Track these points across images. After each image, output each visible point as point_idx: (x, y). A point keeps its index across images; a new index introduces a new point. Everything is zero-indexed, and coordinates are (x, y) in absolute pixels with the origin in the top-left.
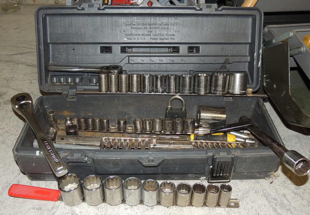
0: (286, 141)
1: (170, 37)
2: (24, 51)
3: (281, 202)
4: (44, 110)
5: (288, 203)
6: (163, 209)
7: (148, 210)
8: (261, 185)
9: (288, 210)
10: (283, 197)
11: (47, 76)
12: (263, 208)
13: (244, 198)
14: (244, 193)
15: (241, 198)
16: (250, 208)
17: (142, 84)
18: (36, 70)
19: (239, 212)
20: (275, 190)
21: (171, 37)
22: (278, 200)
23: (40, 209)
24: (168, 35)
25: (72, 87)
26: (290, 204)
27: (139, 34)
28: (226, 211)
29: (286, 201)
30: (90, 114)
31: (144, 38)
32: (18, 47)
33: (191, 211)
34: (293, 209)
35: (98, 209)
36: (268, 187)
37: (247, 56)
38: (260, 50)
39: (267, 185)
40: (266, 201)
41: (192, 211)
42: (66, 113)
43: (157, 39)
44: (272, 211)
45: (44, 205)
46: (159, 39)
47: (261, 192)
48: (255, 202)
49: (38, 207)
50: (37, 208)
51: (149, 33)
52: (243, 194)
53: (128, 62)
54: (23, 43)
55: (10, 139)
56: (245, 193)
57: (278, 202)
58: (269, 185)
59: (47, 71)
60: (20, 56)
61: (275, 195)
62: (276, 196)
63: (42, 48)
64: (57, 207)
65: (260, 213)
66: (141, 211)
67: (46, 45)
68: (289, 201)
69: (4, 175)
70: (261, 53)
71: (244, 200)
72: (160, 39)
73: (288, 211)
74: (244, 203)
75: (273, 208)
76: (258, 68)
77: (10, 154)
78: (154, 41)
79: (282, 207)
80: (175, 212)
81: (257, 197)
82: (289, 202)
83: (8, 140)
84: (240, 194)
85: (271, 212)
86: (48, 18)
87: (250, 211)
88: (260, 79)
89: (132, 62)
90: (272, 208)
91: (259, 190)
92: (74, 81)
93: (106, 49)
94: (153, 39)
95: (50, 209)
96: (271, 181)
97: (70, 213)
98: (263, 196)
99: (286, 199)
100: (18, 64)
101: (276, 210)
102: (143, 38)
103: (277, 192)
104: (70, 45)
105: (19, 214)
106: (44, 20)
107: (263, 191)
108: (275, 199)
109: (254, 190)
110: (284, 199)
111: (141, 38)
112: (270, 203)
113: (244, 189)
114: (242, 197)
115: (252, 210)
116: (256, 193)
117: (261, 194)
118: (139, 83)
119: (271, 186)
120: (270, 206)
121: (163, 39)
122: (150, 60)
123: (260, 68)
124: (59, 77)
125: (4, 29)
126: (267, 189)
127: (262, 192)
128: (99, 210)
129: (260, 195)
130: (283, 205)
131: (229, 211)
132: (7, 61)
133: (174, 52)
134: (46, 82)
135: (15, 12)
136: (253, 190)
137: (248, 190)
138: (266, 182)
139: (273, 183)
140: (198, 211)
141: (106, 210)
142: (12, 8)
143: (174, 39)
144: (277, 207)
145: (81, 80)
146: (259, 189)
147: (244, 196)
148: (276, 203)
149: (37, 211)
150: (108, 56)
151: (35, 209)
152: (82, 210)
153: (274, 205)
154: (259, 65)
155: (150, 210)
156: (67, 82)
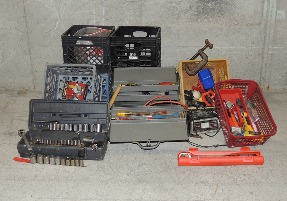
2: (26, 115)
4: (29, 136)
6: (61, 166)
11: (32, 124)
18: (28, 122)
25: (40, 128)
28: (82, 168)
32: (23, 113)
33: (71, 167)
35: (41, 165)
42: (37, 138)
53: (61, 120)
54: (26, 112)
58: (101, 163)
59: (32, 122)
60: (23, 117)
63: (31, 114)
67: (33, 113)
77: (16, 145)
86: (34, 103)
89: (63, 120)
92: (41, 126)
93: (54, 115)
94: (71, 111)
97: (32, 166)
100: (22, 121)
104: (41, 113)
106: (33, 104)
118: (63, 127)
122: (69, 119)
124: (36, 124)
125: (18, 104)
132: (17, 119)
133: (79, 116)
134: (31, 126)
135: (24, 95)
139: (103, 162)
140: (73, 167)
142: (23, 93)
145: (44, 126)
150: (54, 117)
152: (36, 165)
155: (57, 166)
156: (36, 126)
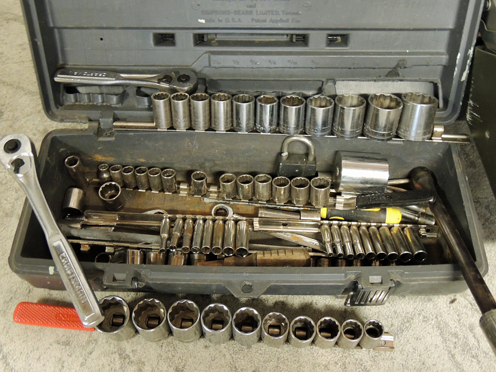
0: (491, 213)
1: (290, 17)
3: (465, 340)
5: (476, 343)
6: (267, 350)
7: (242, 350)
8: (434, 306)
9: (473, 357)
10: (469, 331)
12: (433, 351)
13: (403, 331)
14: (404, 320)
15: (398, 330)
16: (411, 350)
17: (235, 116)
19: (392, 358)
20: (458, 315)
21: (294, 16)
22: (459, 337)
23: (68, 343)
24: (288, 14)
26: (479, 345)
27: (229, 11)
28: (370, 354)
29: (474, 338)
30: (143, 160)
31: (239, 20)
33: (313, 354)
34: (482, 355)
35: (162, 346)
36: (446, 310)
37: (442, 54)
38: (470, 49)
39: (445, 306)
40: (440, 338)
41: (315, 354)
42: (98, 158)
43: (265, 21)
44: (446, 358)
45: (73, 335)
46: (268, 20)
47: (432, 320)
48: (420, 339)
49: (64, 339)
50: (62, 342)
51: (249, 9)
52: (401, 323)
53: (207, 64)
55: (9, 199)
56: (406, 320)
57: (459, 340)
58: (447, 306)
61: (456, 327)
62: (458, 329)
63: (39, 42)
64: (94, 340)
65: (426, 360)
66: (231, 352)
68: (478, 340)
69: (4, 275)
70: (471, 56)
71: (402, 335)
72: (272, 21)
73: (473, 359)
74: (402, 341)
75: (450, 352)
76: (460, 83)
77: (11, 230)
78: (258, 25)
79: (464, 351)
80: (287, 354)
81: (425, 329)
82: (478, 342)
83: (5, 202)
84: (397, 323)
85: (445, 360)
87: (409, 356)
88: (461, 104)
89: (216, 65)
90: (447, 352)
91: (431, 316)
92: (108, 100)
94: (258, 21)
95: (84, 344)
96: (452, 298)
97: (117, 354)
98: (435, 327)
99: (474, 336)
101: (453, 356)
102: (236, 19)
103: (460, 320)
104: (94, 31)
105: (35, 352)
107: (436, 317)
108: (456, 335)
109: (421, 316)
110: (470, 336)
111: (233, 19)
112: (446, 343)
113: (405, 312)
114: (400, 329)
115: (414, 354)
116: (424, 321)
117: (433, 322)
118: (229, 115)
119: (452, 308)
120: (445, 348)
121: (277, 21)
122: (251, 61)
123: (465, 84)
126: (443, 313)
127: (434, 319)
128: (164, 347)
129: (430, 326)
130: (467, 346)
131: (375, 356)
136: (419, 315)
137: (412, 314)
138: (443, 300)
139: (456, 302)
140: (325, 354)
141: (174, 348)
143: (298, 21)
144: (457, 350)
145: (121, 98)
146: (431, 313)
147: (403, 326)
148: (455, 343)
149: (64, 347)
150: (168, 51)
151: (59, 344)
152: (135, 348)
153: (452, 346)
154: (464, 77)
155: (246, 350)
